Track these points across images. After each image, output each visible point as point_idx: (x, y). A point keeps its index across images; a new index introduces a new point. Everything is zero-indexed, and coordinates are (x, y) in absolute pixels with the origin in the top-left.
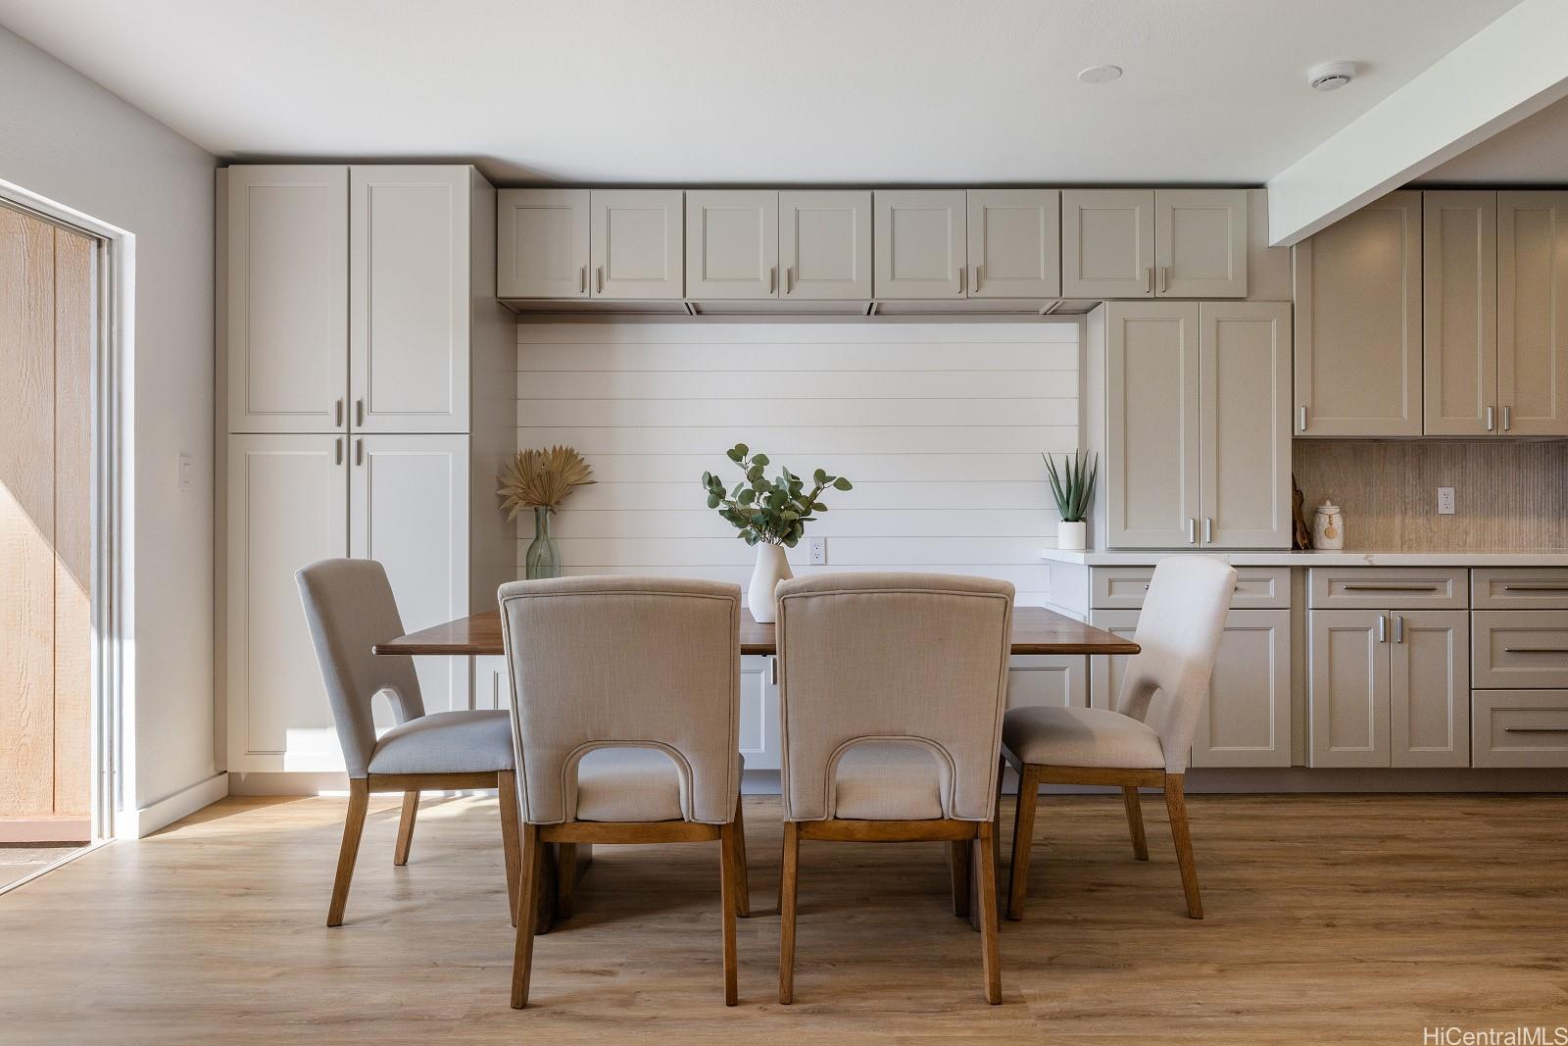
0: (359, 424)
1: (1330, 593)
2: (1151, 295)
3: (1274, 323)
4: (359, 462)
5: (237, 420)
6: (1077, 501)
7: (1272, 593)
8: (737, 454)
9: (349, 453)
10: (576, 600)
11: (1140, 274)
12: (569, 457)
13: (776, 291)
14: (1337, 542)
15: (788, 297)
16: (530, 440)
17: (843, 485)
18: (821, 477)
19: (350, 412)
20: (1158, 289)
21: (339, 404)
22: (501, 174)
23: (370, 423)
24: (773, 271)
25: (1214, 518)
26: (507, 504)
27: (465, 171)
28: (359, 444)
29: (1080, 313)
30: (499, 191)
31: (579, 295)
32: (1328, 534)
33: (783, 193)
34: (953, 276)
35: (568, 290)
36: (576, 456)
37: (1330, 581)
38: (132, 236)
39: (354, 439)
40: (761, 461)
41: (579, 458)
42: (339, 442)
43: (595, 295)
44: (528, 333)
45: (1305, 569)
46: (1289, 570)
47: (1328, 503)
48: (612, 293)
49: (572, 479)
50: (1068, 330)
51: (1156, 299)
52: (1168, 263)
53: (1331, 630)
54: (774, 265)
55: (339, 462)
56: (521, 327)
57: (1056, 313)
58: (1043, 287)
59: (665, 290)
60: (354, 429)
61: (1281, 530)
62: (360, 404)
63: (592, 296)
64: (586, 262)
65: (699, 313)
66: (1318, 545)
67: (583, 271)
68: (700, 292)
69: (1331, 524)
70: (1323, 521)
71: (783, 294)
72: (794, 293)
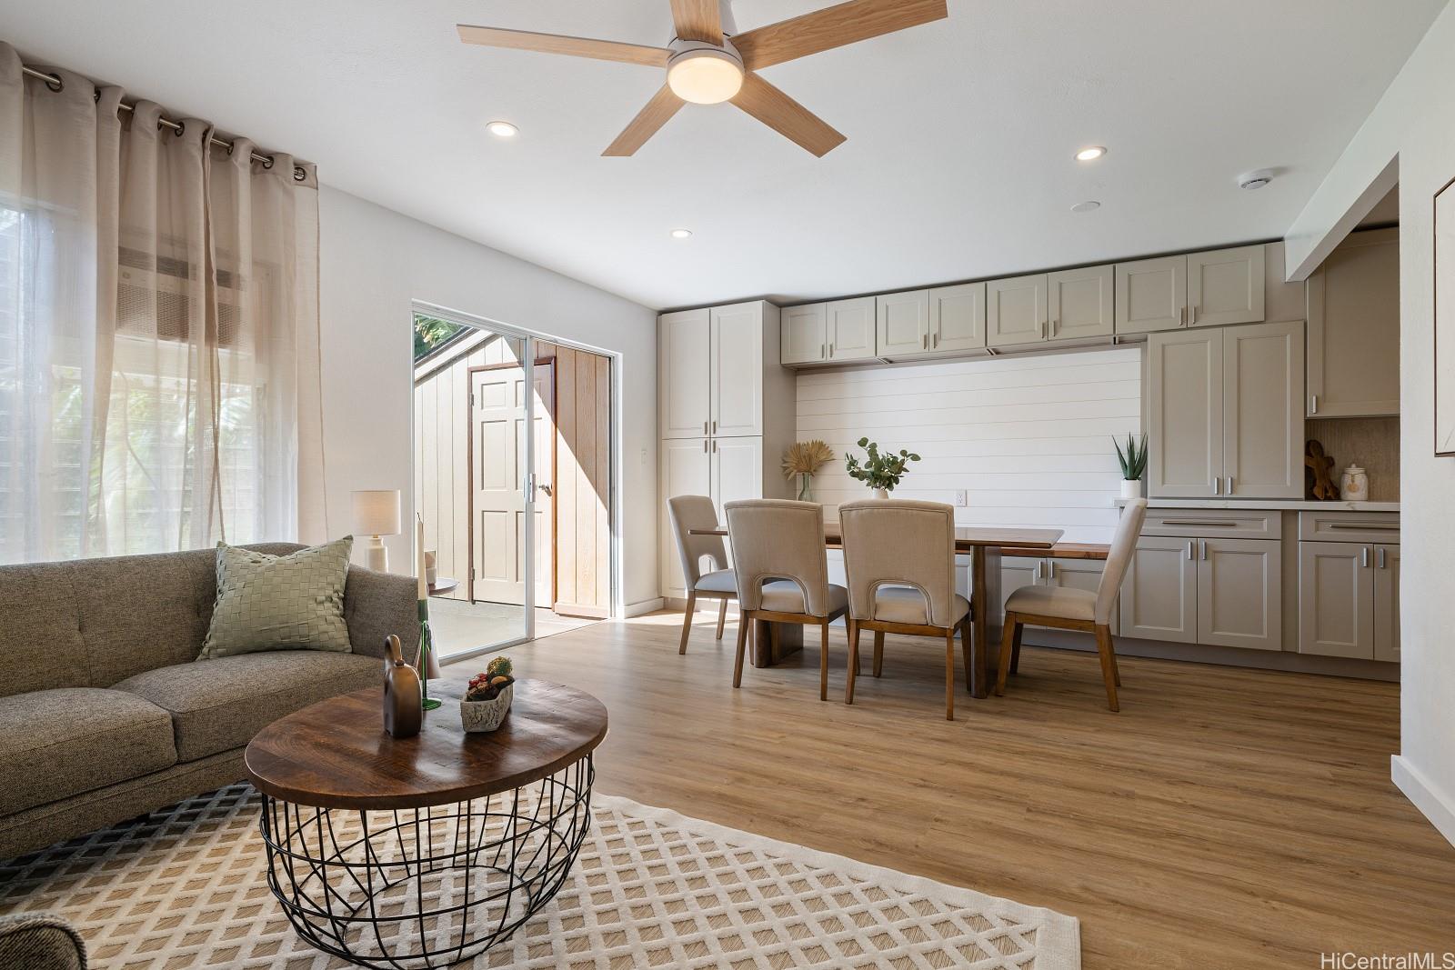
0: (714, 432)
1: (1317, 529)
2: (1184, 326)
3: (1288, 337)
4: (714, 451)
5: (666, 433)
6: (1135, 468)
7: (1265, 528)
8: (863, 443)
9: (711, 447)
10: (751, 509)
11: (1175, 313)
12: (821, 446)
13: (927, 347)
14: (1362, 493)
15: (934, 350)
16: (803, 438)
17: (916, 457)
18: (904, 453)
19: (711, 427)
20: (1190, 320)
21: (706, 424)
22: (782, 301)
23: (720, 432)
24: (925, 337)
25: (1235, 477)
26: (787, 471)
27: (760, 303)
28: (714, 442)
29: (1140, 341)
30: (783, 309)
31: (821, 360)
32: (1353, 489)
33: (932, 290)
34: (1038, 328)
35: (815, 357)
36: (825, 445)
37: (1317, 521)
38: (621, 355)
39: (712, 440)
40: (874, 446)
42: (706, 442)
44: (803, 381)
45: (1296, 512)
46: (1280, 513)
47: (1354, 466)
48: (838, 357)
49: (823, 458)
50: (1134, 354)
51: (1188, 329)
52: (1198, 303)
53: (1318, 557)
54: (926, 332)
55: (706, 451)
56: (798, 378)
57: (1120, 342)
58: (1104, 328)
59: (866, 354)
60: (712, 435)
61: (1294, 485)
62: (715, 423)
63: (828, 359)
64: (823, 342)
65: (891, 362)
66: (1343, 497)
67: (823, 346)
68: (885, 352)
69: (1353, 481)
70: (1347, 480)
71: (932, 349)
72: (938, 348)
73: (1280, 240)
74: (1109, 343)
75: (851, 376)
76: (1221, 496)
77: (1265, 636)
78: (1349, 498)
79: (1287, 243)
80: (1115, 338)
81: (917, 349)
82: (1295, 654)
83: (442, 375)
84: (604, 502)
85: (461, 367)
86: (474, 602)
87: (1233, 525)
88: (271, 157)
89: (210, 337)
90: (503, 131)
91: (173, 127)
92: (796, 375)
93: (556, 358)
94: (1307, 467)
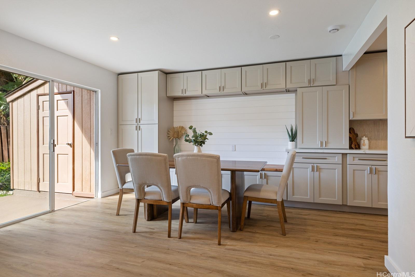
0: (140, 123)
1: (354, 160)
2: (309, 86)
3: (344, 91)
4: (139, 130)
5: (121, 123)
6: (293, 137)
7: (336, 160)
8: (191, 128)
9: (138, 128)
10: (138, 156)
11: (306, 81)
12: (182, 127)
13: (220, 91)
14: (367, 147)
15: (223, 92)
16: (176, 125)
17: (211, 134)
18: (206, 132)
19: (138, 120)
20: (311, 84)
21: (136, 119)
22: (167, 72)
23: (142, 122)
24: (220, 87)
25: (326, 141)
26: (169, 138)
27: (157, 72)
28: (140, 126)
29: (295, 91)
30: (167, 75)
31: (182, 95)
32: (364, 145)
33: (222, 70)
34: (259, 85)
35: (179, 94)
36: (184, 128)
37: (354, 157)
38: (100, 90)
39: (139, 125)
40: (195, 129)
41: (185, 128)
42: (136, 126)
43: (185, 95)
44: (176, 103)
45: (347, 154)
46: (341, 154)
47: (364, 137)
48: (188, 94)
49: (183, 133)
50: (292, 96)
51: (310, 87)
52: (314, 78)
53: (354, 170)
54: (220, 85)
55: (136, 130)
56: (174, 102)
57: (288, 91)
58: (282, 86)
59: (198, 93)
60: (139, 123)
61: (346, 144)
62: (140, 119)
63: (184, 95)
64: (182, 88)
65: (208, 96)
66: (361, 148)
67: (182, 90)
68: (205, 92)
69: (364, 142)
70: (362, 142)
71: (222, 92)
72: (224, 91)
73: (341, 56)
74: (284, 92)
75: (194, 101)
76: (321, 148)
77: (336, 200)
78: (363, 148)
79: (343, 57)
80: (286, 89)
81: (217, 92)
82: (346, 205)
83: (26, 97)
84: (93, 151)
85: (34, 93)
86: (39, 191)
87: (326, 159)
92: (173, 101)
93: (74, 91)
94: (350, 137)
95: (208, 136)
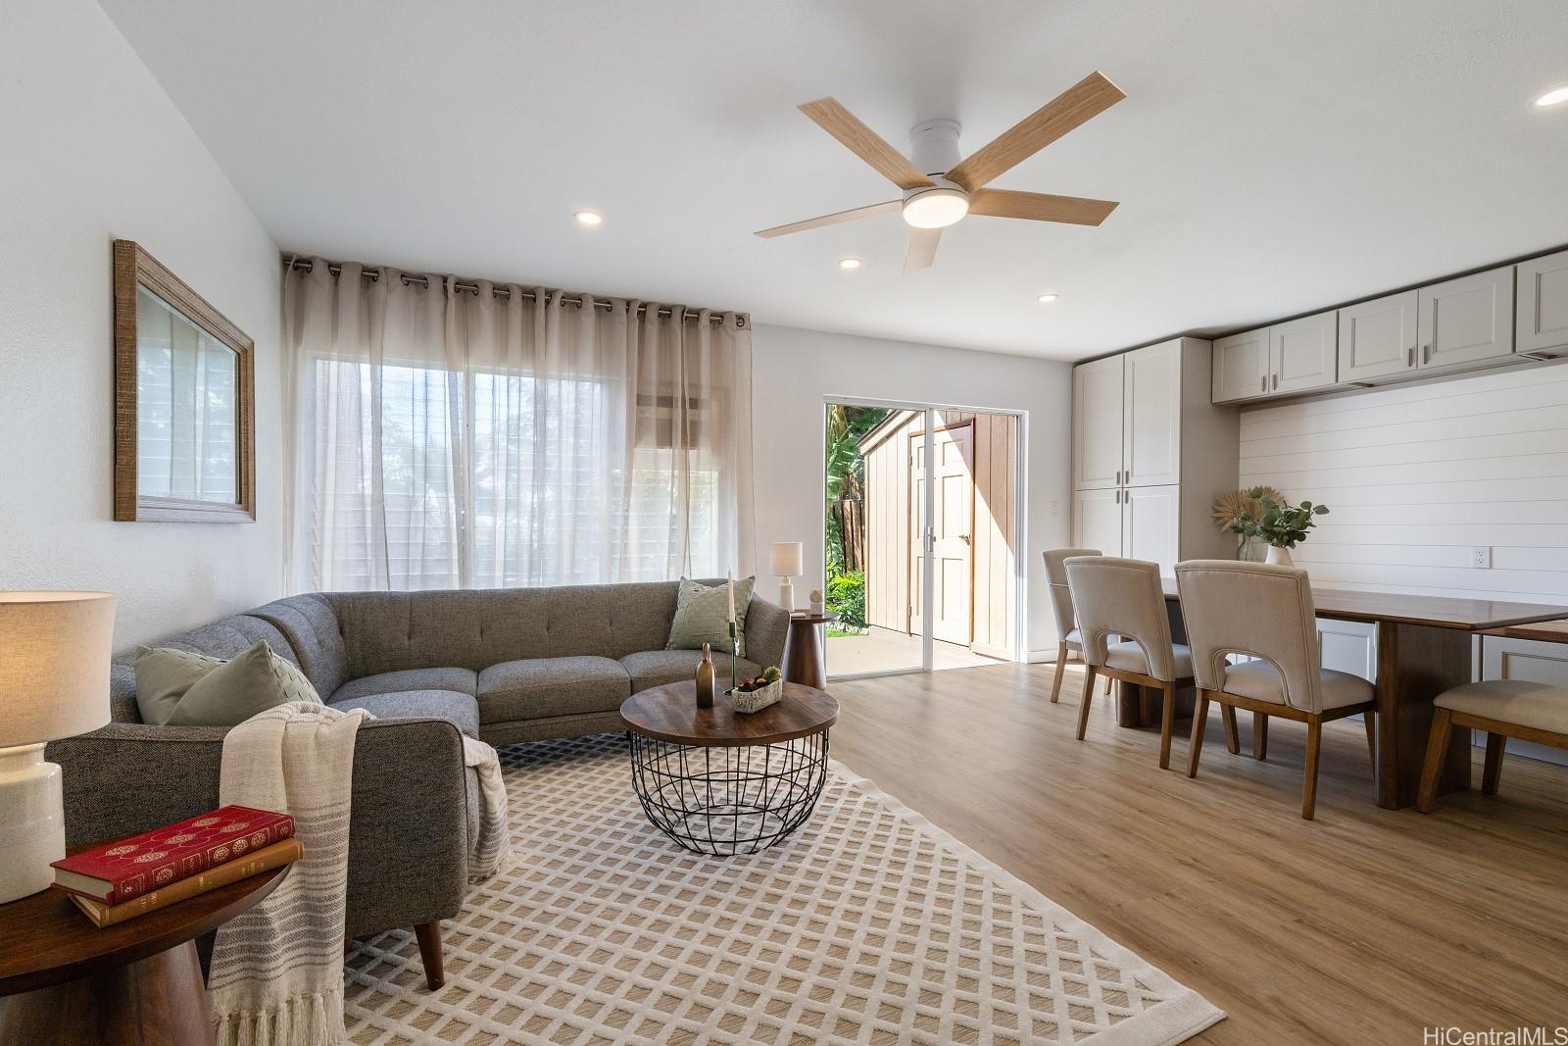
0: (1127, 482)
4: (1127, 502)
5: (1078, 485)
9: (1123, 498)
13: (1414, 364)
15: (1425, 366)
16: (1248, 484)
19: (1124, 477)
21: (1118, 474)
23: (1132, 482)
24: (1411, 351)
26: (1221, 521)
27: (1178, 340)
28: (1127, 492)
30: (1214, 342)
31: (1264, 393)
35: (1256, 392)
38: (1027, 412)
39: (1125, 490)
41: (1276, 492)
42: (1118, 493)
43: (1274, 391)
44: (1246, 419)
48: (1283, 388)
54: (1412, 345)
55: (1118, 502)
56: (1242, 415)
59: (1326, 381)
60: (1125, 485)
62: (1127, 473)
63: (1271, 392)
64: (1263, 372)
65: (1371, 386)
67: (1264, 378)
68: (1348, 376)
71: (1421, 365)
72: (1432, 363)
75: (1312, 408)
81: (1401, 367)
84: (1012, 552)
85: (903, 433)
86: (911, 634)
88: (722, 315)
89: (684, 444)
90: (850, 264)
91: (666, 312)
92: (1239, 413)
93: (974, 420)
95: (1315, 518)
